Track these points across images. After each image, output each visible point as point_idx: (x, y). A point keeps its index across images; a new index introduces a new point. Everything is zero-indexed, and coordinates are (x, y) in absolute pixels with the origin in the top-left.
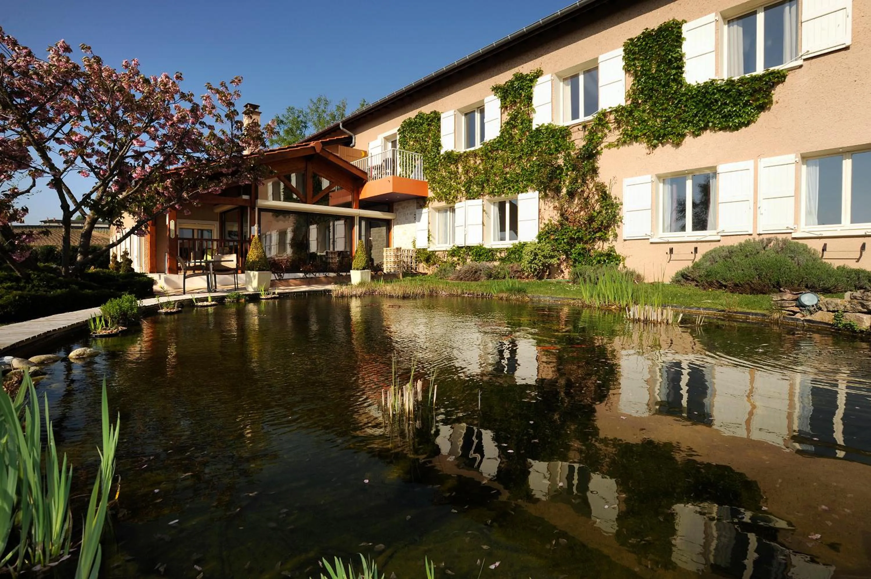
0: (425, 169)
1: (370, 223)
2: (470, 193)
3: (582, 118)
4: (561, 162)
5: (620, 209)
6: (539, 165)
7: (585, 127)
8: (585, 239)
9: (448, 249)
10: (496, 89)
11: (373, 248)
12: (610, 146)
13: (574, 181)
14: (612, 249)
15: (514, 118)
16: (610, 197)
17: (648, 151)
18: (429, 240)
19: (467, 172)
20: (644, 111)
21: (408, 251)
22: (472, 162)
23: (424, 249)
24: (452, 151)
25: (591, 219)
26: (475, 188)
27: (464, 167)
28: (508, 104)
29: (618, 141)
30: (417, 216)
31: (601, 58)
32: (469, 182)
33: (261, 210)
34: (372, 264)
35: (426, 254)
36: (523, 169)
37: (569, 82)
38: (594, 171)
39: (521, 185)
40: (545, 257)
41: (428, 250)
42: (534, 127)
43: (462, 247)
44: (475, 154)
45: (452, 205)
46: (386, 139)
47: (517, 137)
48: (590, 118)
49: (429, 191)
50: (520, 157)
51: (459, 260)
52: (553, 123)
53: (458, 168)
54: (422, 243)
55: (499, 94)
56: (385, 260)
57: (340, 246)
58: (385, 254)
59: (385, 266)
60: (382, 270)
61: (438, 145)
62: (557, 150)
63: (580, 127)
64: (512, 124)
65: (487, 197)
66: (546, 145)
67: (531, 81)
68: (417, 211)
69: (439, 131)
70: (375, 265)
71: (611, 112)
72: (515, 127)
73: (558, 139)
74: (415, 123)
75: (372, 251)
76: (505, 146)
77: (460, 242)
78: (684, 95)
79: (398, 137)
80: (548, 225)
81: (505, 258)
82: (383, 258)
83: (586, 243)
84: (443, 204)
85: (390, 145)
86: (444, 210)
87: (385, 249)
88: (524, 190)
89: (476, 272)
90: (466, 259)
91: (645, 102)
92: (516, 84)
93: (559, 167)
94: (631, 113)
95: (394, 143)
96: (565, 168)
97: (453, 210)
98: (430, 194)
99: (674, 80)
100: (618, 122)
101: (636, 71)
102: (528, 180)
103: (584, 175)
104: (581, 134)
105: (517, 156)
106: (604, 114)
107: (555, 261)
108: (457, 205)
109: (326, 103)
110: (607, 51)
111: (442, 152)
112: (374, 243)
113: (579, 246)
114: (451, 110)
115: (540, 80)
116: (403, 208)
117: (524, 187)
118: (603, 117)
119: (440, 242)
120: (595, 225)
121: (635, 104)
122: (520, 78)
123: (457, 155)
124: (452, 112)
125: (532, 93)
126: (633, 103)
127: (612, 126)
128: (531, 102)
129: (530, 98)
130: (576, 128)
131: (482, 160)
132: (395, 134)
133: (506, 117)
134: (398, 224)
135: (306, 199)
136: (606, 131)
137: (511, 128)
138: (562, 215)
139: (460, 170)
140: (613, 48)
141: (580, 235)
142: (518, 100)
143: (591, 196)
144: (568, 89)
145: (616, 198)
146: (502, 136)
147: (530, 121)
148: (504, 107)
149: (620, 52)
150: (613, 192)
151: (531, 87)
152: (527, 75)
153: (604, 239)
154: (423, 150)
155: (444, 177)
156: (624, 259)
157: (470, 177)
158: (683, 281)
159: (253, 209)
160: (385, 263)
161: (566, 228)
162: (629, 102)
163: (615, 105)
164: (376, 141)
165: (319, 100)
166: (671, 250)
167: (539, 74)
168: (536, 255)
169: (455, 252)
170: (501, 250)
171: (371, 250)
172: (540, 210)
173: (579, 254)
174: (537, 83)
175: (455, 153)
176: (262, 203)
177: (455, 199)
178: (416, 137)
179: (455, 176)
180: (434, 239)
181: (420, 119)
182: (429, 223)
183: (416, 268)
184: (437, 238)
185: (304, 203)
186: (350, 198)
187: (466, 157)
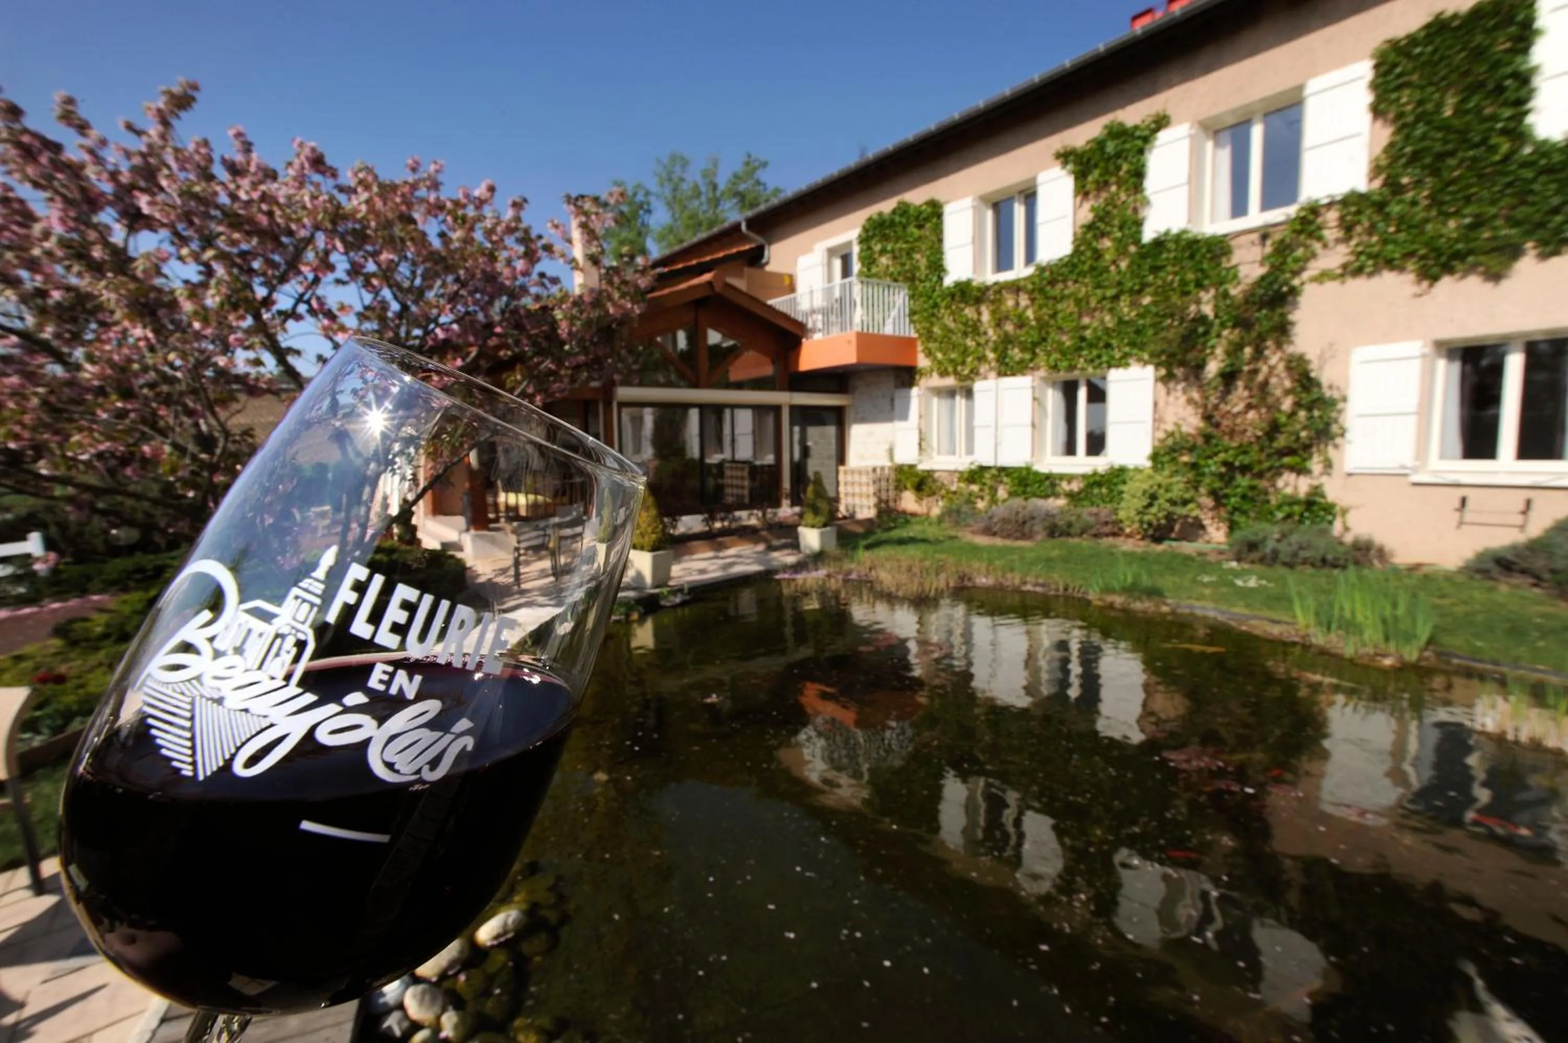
0: (912, 313)
2: (1007, 364)
3: (1256, 217)
4: (1208, 310)
5: (1340, 412)
6: (1157, 314)
7: (1264, 237)
8: (1256, 469)
9: (961, 468)
10: (1065, 157)
12: (1324, 277)
13: (1235, 350)
14: (1316, 491)
15: (1103, 216)
16: (1319, 385)
17: (1416, 289)
18: (920, 448)
19: (998, 324)
20: (1414, 203)
21: (882, 468)
22: (1010, 303)
23: (912, 467)
24: (969, 280)
25: (1274, 429)
26: (1016, 353)
27: (993, 313)
28: (1089, 187)
29: (1345, 266)
30: (897, 403)
31: (1313, 86)
32: (1005, 343)
33: (622, 405)
35: (916, 475)
36: (1121, 322)
37: (1226, 136)
38: (1283, 330)
39: (1118, 355)
40: (1173, 502)
41: (920, 468)
42: (1148, 234)
43: (989, 468)
44: (1015, 287)
45: (966, 384)
46: (831, 252)
47: (1108, 257)
48: (1277, 215)
49: (921, 356)
50: (1116, 298)
51: (981, 490)
52: (1190, 227)
53: (979, 314)
54: (907, 455)
55: (1070, 167)
56: (841, 487)
57: (745, 451)
58: (841, 478)
59: (842, 501)
60: (839, 509)
61: (937, 267)
62: (1199, 285)
63: (1255, 237)
64: (1098, 228)
65: (1042, 373)
66: (1176, 274)
67: (1146, 140)
68: (899, 394)
69: (941, 241)
71: (1330, 205)
72: (1103, 235)
73: (1201, 262)
74: (892, 224)
76: (1082, 274)
77: (984, 456)
78: (1525, 164)
79: (856, 250)
80: (1172, 434)
81: (1079, 493)
82: (837, 485)
83: (1260, 475)
84: (950, 381)
85: (837, 264)
86: (951, 393)
87: (835, 467)
88: (1122, 363)
89: (1024, 523)
90: (996, 490)
91: (1418, 184)
92: (1110, 147)
93: (1201, 319)
94: (1380, 206)
95: (846, 260)
96: (1217, 321)
97: (969, 394)
98: (923, 362)
99: (1505, 132)
100: (1348, 228)
101: (1400, 116)
102: (1132, 344)
103: (1262, 338)
104: (1256, 253)
105: (1110, 292)
106: (1314, 210)
107: (1192, 511)
108: (979, 386)
109: (685, 163)
110: (1328, 68)
111: (948, 281)
112: (813, 451)
113: (1243, 481)
114: (964, 196)
115: (1163, 136)
116: (869, 385)
117: (1121, 358)
118: (1311, 217)
119: (943, 453)
120: (1282, 441)
121: (1393, 187)
122: (1119, 133)
123: (979, 289)
124: (967, 202)
126: (1385, 184)
127: (1331, 234)
128: (1142, 184)
129: (1139, 174)
130: (1243, 239)
131: (1033, 300)
132: (849, 244)
133: (1086, 215)
134: (863, 420)
136: (1317, 246)
137: (1096, 237)
138: (1207, 418)
139: (986, 317)
140: (1343, 62)
141: (1246, 460)
142: (1113, 179)
143: (1273, 380)
144: (1225, 155)
145: (1331, 387)
146: (1077, 252)
147: (1139, 224)
148: (1082, 192)
149: (1365, 70)
150: (1326, 375)
151: (1143, 152)
152: (1136, 128)
153: (1301, 470)
154: (910, 278)
155: (951, 331)
156: (1344, 512)
157: (1006, 333)
158: (1496, 571)
159: (608, 404)
160: (842, 494)
161: (1216, 445)
162: (1377, 184)
163: (1340, 189)
164: (812, 255)
165: (673, 158)
166: (1464, 501)
167: (1161, 122)
168: (1153, 497)
169: (976, 475)
170: (1070, 478)
172: (1156, 404)
173: (1244, 497)
174: (1157, 142)
175: (974, 284)
176: (624, 393)
177: (975, 373)
178: (893, 251)
179: (974, 328)
180: (930, 446)
181: (901, 215)
182: (920, 417)
183: (895, 501)
184: (935, 444)
185: (695, 385)
186: (768, 370)
187: (999, 292)
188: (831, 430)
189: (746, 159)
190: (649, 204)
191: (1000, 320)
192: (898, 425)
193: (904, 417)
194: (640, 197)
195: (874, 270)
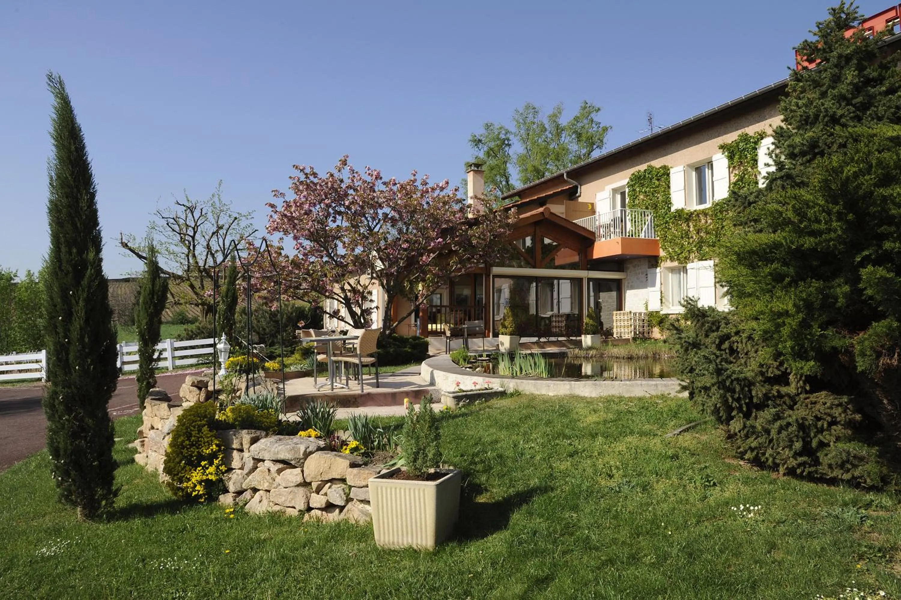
0: (655, 226)
1: (599, 284)
2: (702, 254)
10: (724, 148)
11: (602, 311)
15: (741, 179)
18: (661, 302)
19: (698, 232)
21: (640, 314)
22: (703, 221)
23: (657, 312)
24: (683, 209)
26: (707, 249)
27: (695, 226)
28: (734, 164)
30: (649, 277)
32: (701, 243)
33: (495, 276)
34: (602, 328)
35: (660, 317)
41: (662, 313)
44: (704, 213)
45: (683, 265)
46: (615, 191)
49: (661, 250)
53: (689, 227)
54: (654, 306)
55: (726, 153)
56: (615, 324)
57: (566, 308)
58: (614, 318)
59: (615, 330)
60: (612, 335)
61: (668, 202)
64: (739, 185)
67: (756, 143)
68: (650, 271)
69: (669, 187)
70: (605, 329)
74: (645, 177)
75: (601, 314)
79: (627, 190)
82: (613, 322)
84: (676, 264)
85: (618, 197)
86: (678, 270)
87: (615, 312)
92: (741, 145)
95: (623, 194)
97: (685, 270)
98: (662, 253)
108: (689, 266)
111: (673, 209)
112: (603, 305)
114: (680, 164)
115: (764, 141)
116: (634, 267)
119: (675, 304)
122: (745, 138)
123: (687, 214)
124: (681, 168)
125: (757, 155)
128: (757, 164)
129: (755, 160)
131: (713, 220)
132: (623, 187)
133: (734, 178)
134: (632, 288)
135: (535, 263)
137: (738, 189)
139: (692, 228)
142: (745, 161)
148: (731, 167)
151: (756, 149)
152: (753, 137)
154: (655, 207)
155: (675, 236)
157: (702, 237)
159: (488, 276)
160: (615, 327)
164: (604, 192)
165: (527, 107)
167: (762, 135)
171: (600, 312)
174: (762, 145)
175: (686, 211)
176: (496, 270)
177: (687, 259)
178: (646, 192)
179: (687, 235)
180: (668, 301)
181: (649, 174)
182: (661, 284)
183: (649, 333)
184: (671, 300)
185: (534, 267)
186: (576, 259)
187: (698, 215)
188: (614, 294)
189: (583, 105)
190: (508, 140)
191: (699, 230)
192: (650, 289)
193: (653, 285)
194: (502, 136)
195: (637, 202)
